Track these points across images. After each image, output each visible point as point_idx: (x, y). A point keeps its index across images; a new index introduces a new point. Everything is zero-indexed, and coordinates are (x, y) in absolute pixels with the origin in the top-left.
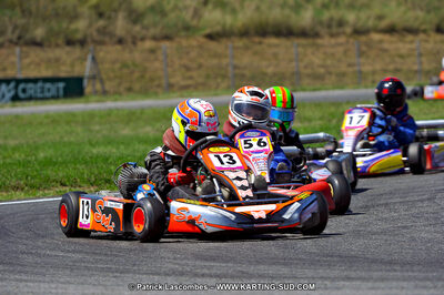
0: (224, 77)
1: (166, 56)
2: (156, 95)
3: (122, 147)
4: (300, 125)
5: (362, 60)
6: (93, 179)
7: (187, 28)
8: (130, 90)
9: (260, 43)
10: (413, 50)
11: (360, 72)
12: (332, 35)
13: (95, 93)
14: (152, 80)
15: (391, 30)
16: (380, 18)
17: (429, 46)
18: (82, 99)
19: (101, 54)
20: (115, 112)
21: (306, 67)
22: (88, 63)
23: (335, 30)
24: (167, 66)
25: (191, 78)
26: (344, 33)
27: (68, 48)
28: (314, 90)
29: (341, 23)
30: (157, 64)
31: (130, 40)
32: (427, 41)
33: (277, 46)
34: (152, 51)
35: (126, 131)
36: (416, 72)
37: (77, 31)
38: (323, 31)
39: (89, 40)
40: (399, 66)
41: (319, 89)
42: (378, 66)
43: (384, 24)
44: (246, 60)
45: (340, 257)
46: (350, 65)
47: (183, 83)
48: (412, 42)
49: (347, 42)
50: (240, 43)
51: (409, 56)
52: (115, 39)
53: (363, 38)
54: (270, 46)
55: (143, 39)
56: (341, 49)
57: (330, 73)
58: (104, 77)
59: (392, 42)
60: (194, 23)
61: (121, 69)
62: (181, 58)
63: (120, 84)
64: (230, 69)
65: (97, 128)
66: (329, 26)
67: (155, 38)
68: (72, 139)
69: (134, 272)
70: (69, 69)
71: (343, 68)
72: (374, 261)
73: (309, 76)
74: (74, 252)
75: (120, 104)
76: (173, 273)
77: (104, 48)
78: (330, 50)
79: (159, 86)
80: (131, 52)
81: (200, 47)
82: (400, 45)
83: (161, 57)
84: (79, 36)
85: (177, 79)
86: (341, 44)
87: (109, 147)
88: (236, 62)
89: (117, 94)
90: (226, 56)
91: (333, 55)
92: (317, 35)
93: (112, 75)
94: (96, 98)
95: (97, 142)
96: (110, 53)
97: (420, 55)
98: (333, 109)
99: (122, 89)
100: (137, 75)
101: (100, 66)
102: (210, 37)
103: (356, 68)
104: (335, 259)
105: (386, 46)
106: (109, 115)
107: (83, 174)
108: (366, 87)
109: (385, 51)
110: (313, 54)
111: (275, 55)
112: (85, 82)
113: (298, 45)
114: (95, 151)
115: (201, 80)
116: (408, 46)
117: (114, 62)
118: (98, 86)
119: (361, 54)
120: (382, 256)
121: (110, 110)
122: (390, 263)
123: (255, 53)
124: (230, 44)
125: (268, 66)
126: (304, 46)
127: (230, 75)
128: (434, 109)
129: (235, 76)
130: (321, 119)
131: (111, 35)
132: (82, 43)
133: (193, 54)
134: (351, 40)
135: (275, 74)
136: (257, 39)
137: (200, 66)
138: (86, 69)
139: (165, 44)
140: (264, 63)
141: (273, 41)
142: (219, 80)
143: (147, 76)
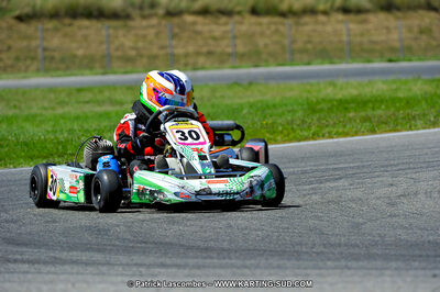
42: (191, 49)
48: (226, 24)
97: (235, 37)
105: (199, 28)
109: (198, 33)
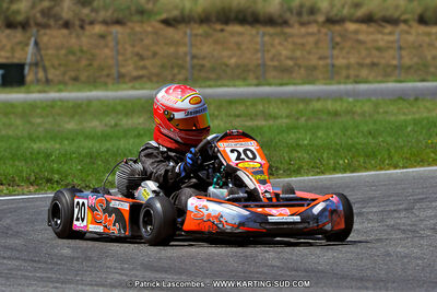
0: (181, 67)
1: (117, 43)
2: (105, 86)
3: (66, 142)
4: (264, 123)
5: (336, 52)
6: (33, 178)
7: (141, 12)
8: (76, 79)
9: (222, 30)
10: (393, 42)
11: (333, 66)
12: (302, 24)
13: (38, 81)
14: (101, 69)
15: (368, 19)
16: (357, 6)
17: (411, 38)
18: (23, 89)
19: (45, 39)
20: (59, 103)
21: (272, 59)
22: (31, 48)
23: (305, 18)
24: (118, 53)
25: (144, 68)
26: (316, 22)
27: (8, 31)
28: (281, 85)
29: (313, 11)
30: (107, 51)
31: (77, 23)
32: (408, 33)
33: (241, 34)
34: (102, 37)
35: (71, 126)
36: (395, 67)
37: (18, 12)
38: (293, 19)
39: (32, 22)
40: (375, 60)
41: (287, 84)
43: (360, 13)
44: (205, 49)
45: (306, 271)
46: (320, 58)
47: (135, 74)
49: (319, 31)
50: (200, 30)
51: (388, 48)
52: (61, 22)
53: (337, 28)
54: (232, 34)
55: (92, 23)
56: (311, 39)
57: (300, 67)
58: (47, 64)
59: (368, 33)
60: (150, 6)
61: (66, 55)
62: (133, 46)
63: (64, 74)
64: (188, 58)
65: (39, 120)
66: (299, 14)
67: (105, 23)
68: (11, 133)
69: (77, 283)
70: (8, 55)
71: (314, 61)
72: (344, 277)
73: (275, 68)
74: (9, 258)
75: (64, 95)
76: (119, 285)
77: (48, 31)
78: (299, 41)
79: (108, 76)
80: (78, 37)
81: (156, 33)
82: (379, 36)
83: (111, 44)
84: (20, 18)
85: (129, 69)
86: (312, 34)
87: (52, 143)
88: (195, 51)
89: (62, 84)
90: (185, 44)
91: (303, 45)
92: (285, 23)
93: (56, 63)
94: (39, 88)
95: (38, 137)
96: (54, 37)
98: (301, 106)
99: (67, 78)
100: (84, 62)
101: (43, 52)
102: (166, 22)
103: (329, 61)
104: (300, 273)
106: (52, 107)
107: (21, 172)
108: (339, 83)
110: (280, 44)
111: (238, 45)
112: (27, 69)
113: (264, 34)
114: (35, 146)
115: (155, 70)
116: (387, 38)
117: (58, 48)
118: (41, 75)
119: (335, 45)
120: (354, 272)
121: (54, 100)
122: (362, 279)
123: (216, 42)
124: (188, 31)
125: (230, 57)
126: (271, 35)
127: (188, 65)
128: (415, 109)
129: (193, 67)
130: (287, 117)
131: (57, 18)
132: (24, 26)
133: (147, 42)
134: (324, 30)
135: (238, 66)
136: (219, 27)
137: (155, 54)
138: (29, 54)
139: (116, 29)
140: (226, 53)
141: (237, 28)
142: (176, 71)
143: (96, 64)
